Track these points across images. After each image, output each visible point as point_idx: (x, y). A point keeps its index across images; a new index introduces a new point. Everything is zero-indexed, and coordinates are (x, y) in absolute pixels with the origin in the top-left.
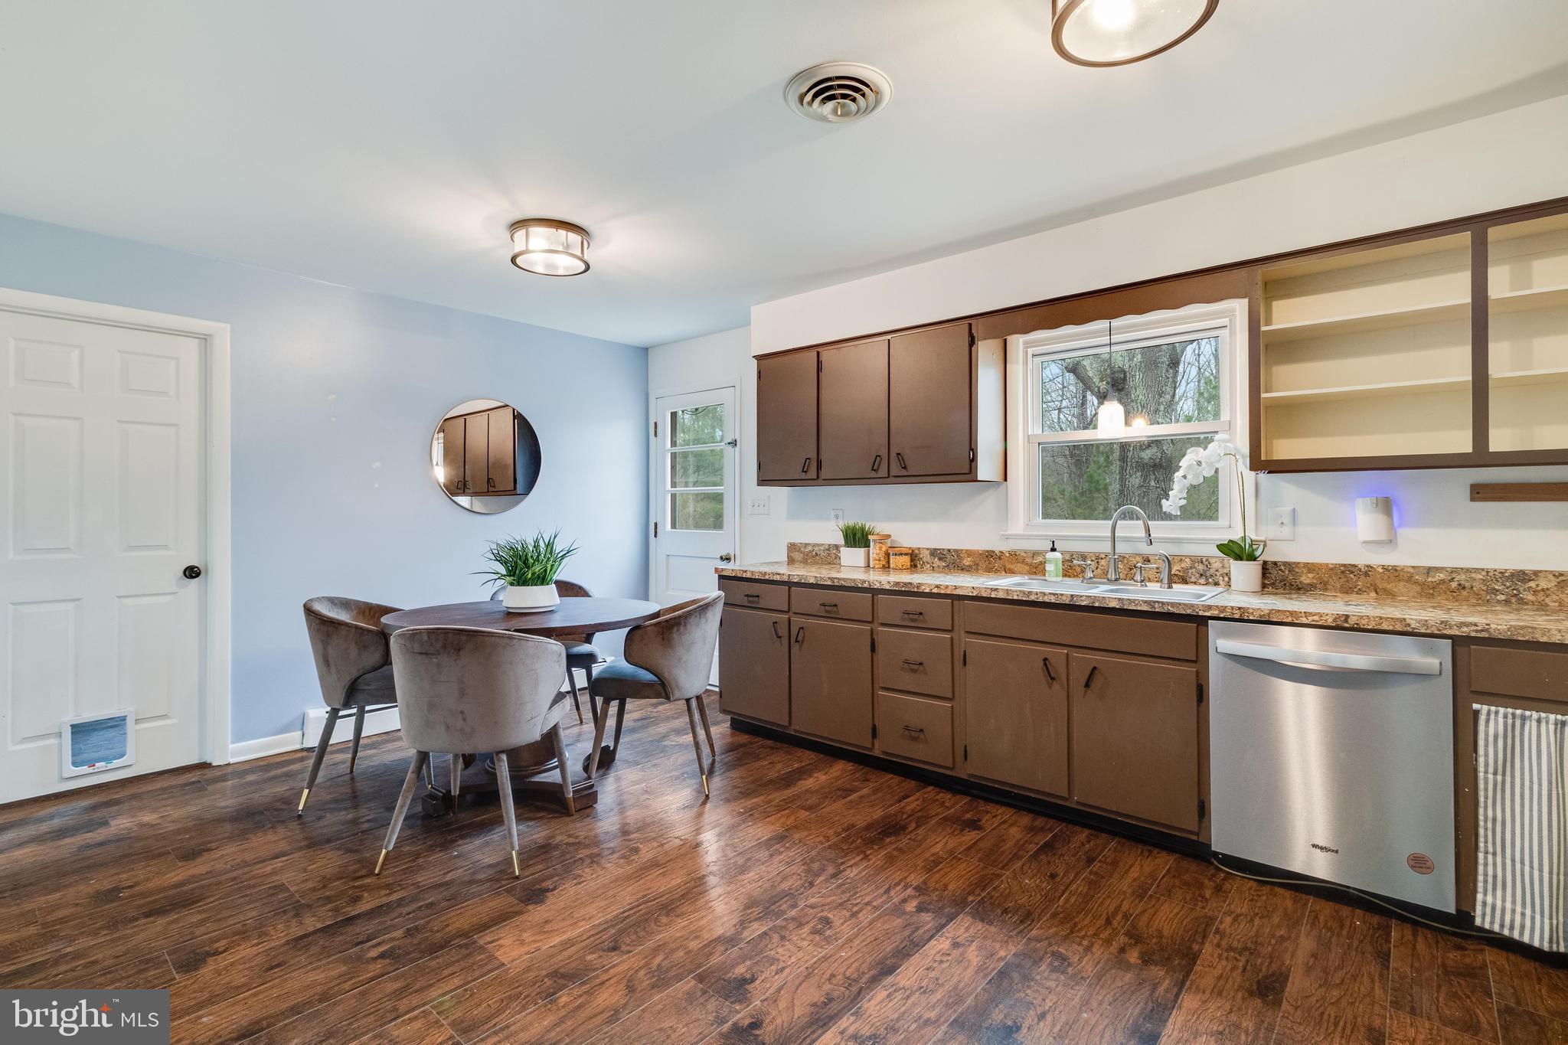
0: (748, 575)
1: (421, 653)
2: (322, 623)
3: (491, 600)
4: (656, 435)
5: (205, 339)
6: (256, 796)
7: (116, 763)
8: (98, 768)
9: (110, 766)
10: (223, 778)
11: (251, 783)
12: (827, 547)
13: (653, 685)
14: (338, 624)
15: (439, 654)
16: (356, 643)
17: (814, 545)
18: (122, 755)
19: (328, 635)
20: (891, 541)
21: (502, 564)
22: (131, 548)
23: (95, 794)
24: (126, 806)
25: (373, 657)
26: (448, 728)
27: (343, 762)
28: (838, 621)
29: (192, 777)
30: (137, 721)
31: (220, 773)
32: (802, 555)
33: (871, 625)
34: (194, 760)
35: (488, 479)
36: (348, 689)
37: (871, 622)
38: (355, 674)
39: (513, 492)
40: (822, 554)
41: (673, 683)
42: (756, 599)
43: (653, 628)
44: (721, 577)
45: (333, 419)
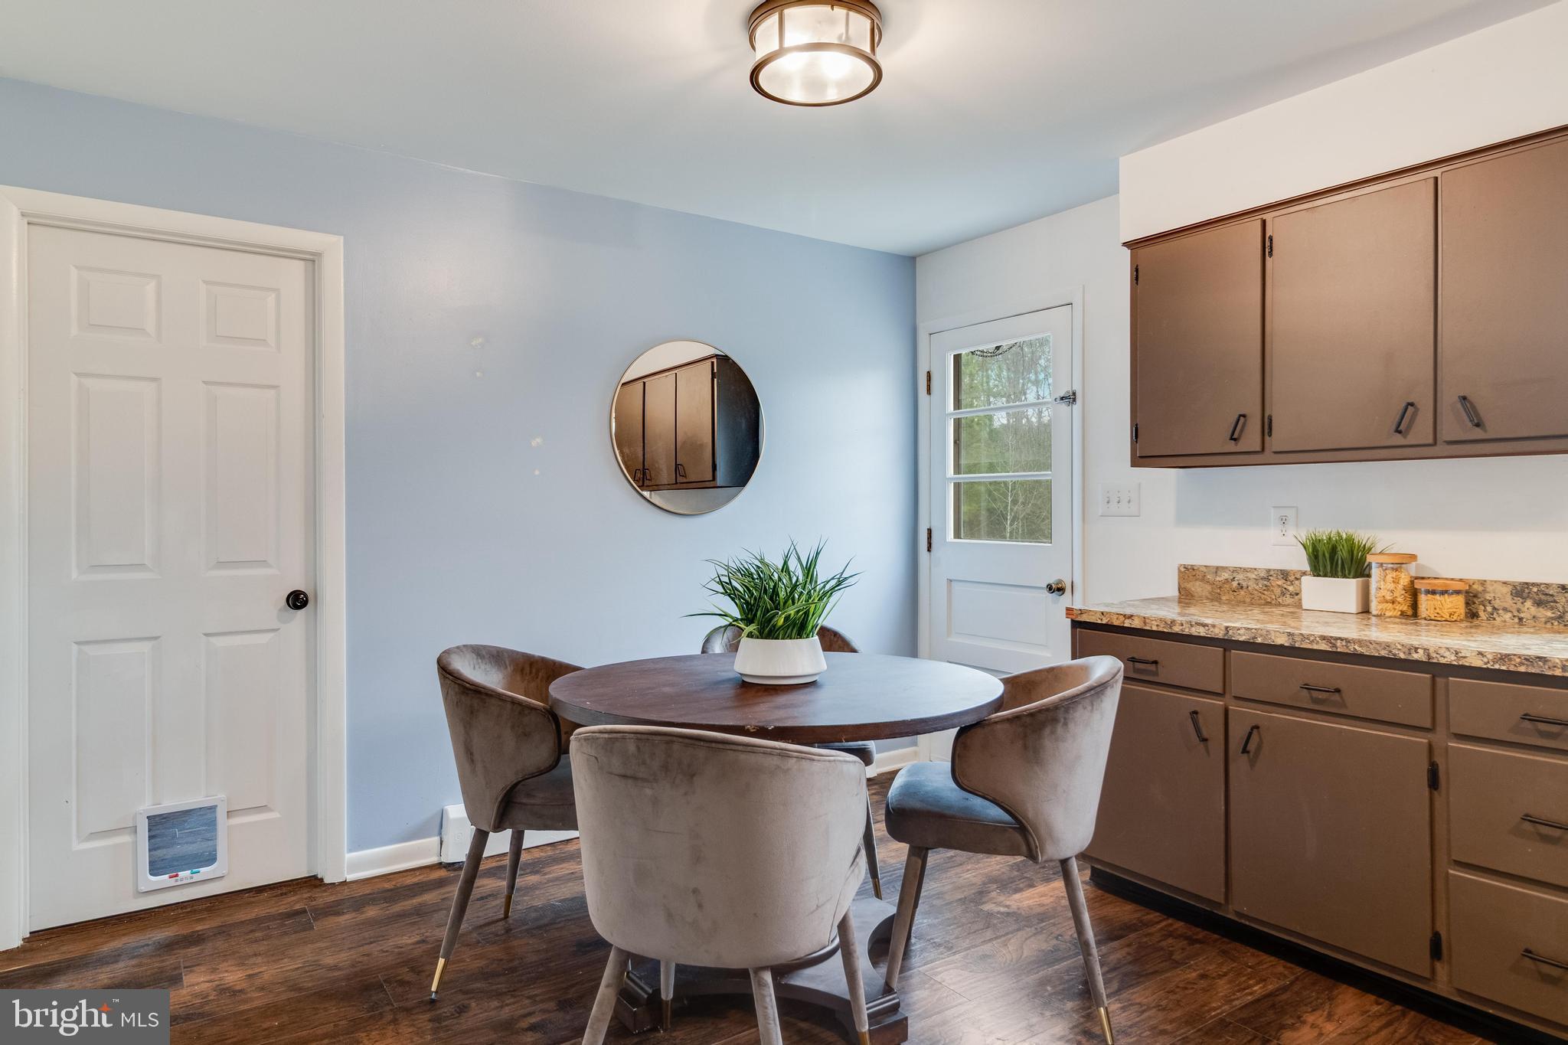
0: (1136, 624)
1: (625, 776)
2: (463, 693)
3: (703, 652)
4: (929, 391)
5: (312, 261)
6: (374, 949)
7: (205, 872)
8: (182, 880)
9: (197, 878)
10: (333, 910)
11: (372, 923)
12: (1263, 574)
13: (1004, 830)
14: (487, 694)
15: (656, 780)
16: (513, 727)
17: (1236, 570)
18: (211, 859)
19: (472, 713)
20: (1417, 565)
21: (733, 599)
22: (221, 565)
23: (175, 920)
24: (208, 948)
25: (538, 753)
26: (670, 916)
27: (493, 895)
28: (1343, 720)
29: (297, 902)
30: (230, 814)
31: (333, 898)
32: (1209, 588)
33: (1430, 735)
34: (302, 873)
35: (676, 465)
36: (501, 802)
37: (1431, 730)
38: (512, 779)
39: (712, 484)
40: (1252, 584)
41: (1043, 831)
42: (1152, 667)
43: (1006, 726)
44: (1076, 624)
45: (478, 374)
